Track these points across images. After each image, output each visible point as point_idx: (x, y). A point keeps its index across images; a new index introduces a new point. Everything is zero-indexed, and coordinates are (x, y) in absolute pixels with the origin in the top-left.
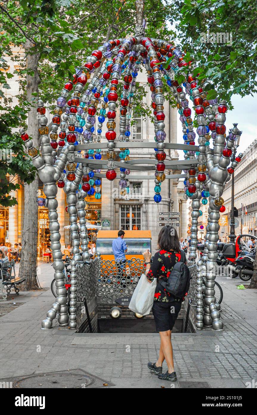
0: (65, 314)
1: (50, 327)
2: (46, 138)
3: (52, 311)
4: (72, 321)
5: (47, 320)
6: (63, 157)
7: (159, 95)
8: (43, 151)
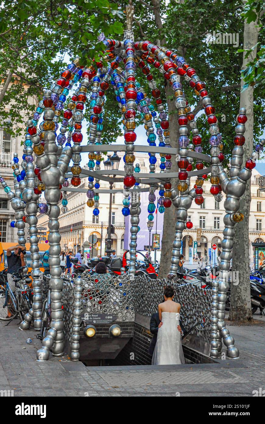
0: (61, 341)
1: (47, 358)
2: (51, 134)
3: (49, 339)
4: (75, 351)
5: (43, 350)
6: (65, 158)
7: (180, 98)
8: (48, 150)
